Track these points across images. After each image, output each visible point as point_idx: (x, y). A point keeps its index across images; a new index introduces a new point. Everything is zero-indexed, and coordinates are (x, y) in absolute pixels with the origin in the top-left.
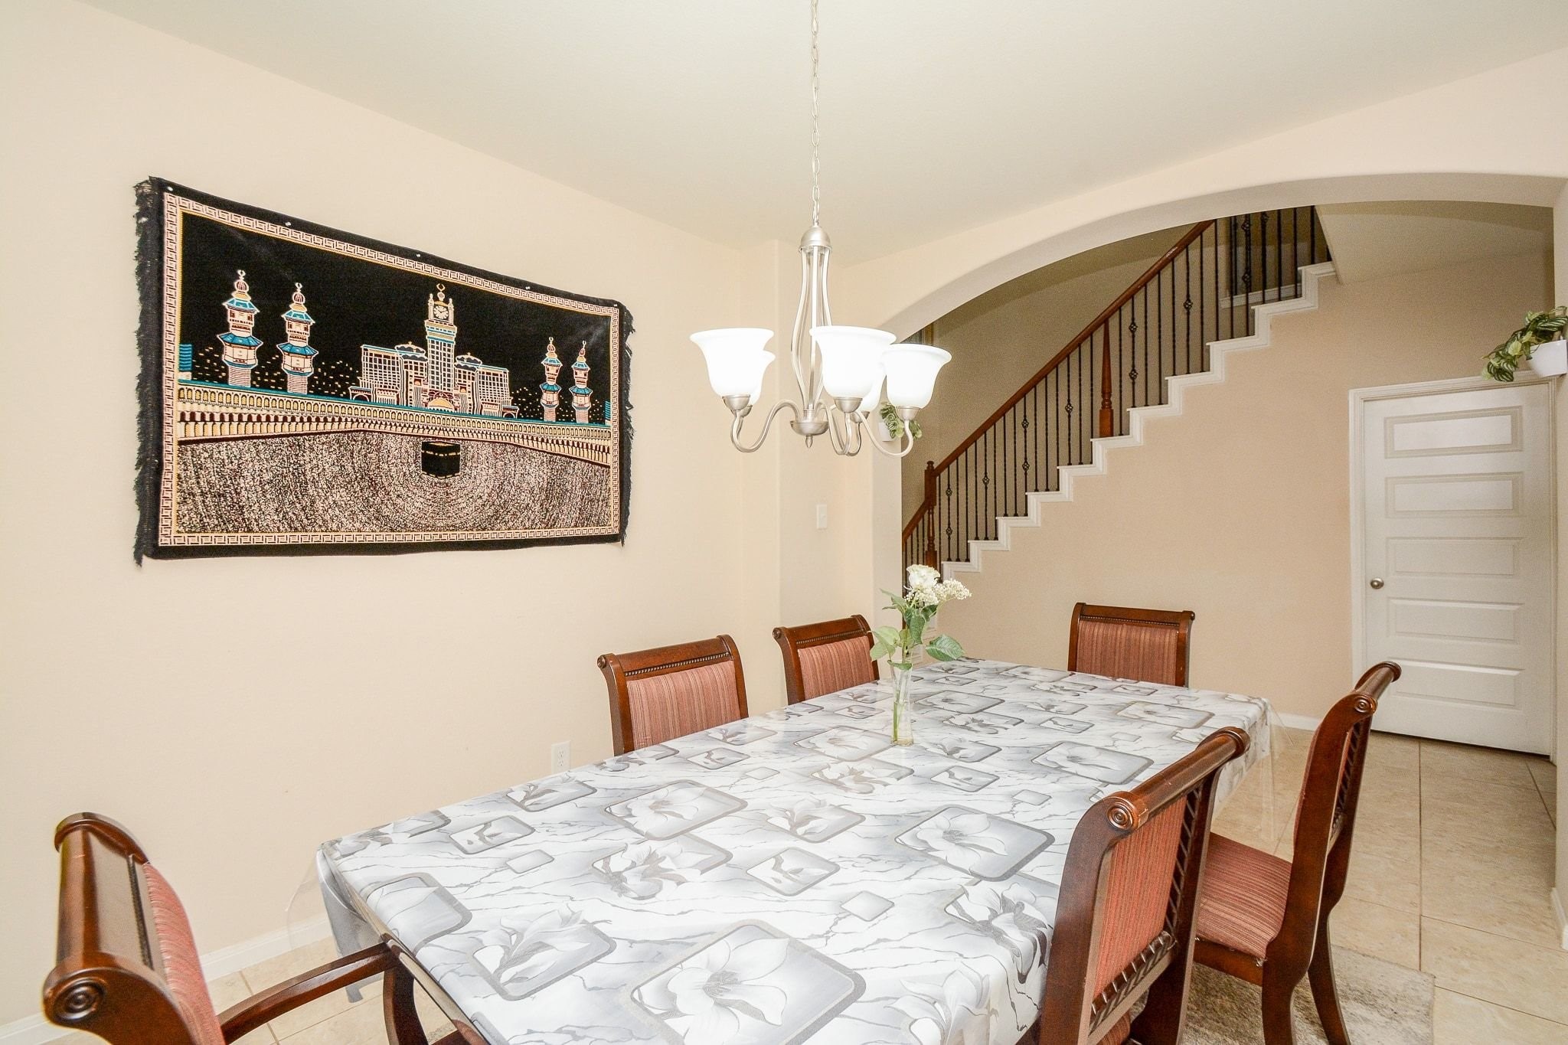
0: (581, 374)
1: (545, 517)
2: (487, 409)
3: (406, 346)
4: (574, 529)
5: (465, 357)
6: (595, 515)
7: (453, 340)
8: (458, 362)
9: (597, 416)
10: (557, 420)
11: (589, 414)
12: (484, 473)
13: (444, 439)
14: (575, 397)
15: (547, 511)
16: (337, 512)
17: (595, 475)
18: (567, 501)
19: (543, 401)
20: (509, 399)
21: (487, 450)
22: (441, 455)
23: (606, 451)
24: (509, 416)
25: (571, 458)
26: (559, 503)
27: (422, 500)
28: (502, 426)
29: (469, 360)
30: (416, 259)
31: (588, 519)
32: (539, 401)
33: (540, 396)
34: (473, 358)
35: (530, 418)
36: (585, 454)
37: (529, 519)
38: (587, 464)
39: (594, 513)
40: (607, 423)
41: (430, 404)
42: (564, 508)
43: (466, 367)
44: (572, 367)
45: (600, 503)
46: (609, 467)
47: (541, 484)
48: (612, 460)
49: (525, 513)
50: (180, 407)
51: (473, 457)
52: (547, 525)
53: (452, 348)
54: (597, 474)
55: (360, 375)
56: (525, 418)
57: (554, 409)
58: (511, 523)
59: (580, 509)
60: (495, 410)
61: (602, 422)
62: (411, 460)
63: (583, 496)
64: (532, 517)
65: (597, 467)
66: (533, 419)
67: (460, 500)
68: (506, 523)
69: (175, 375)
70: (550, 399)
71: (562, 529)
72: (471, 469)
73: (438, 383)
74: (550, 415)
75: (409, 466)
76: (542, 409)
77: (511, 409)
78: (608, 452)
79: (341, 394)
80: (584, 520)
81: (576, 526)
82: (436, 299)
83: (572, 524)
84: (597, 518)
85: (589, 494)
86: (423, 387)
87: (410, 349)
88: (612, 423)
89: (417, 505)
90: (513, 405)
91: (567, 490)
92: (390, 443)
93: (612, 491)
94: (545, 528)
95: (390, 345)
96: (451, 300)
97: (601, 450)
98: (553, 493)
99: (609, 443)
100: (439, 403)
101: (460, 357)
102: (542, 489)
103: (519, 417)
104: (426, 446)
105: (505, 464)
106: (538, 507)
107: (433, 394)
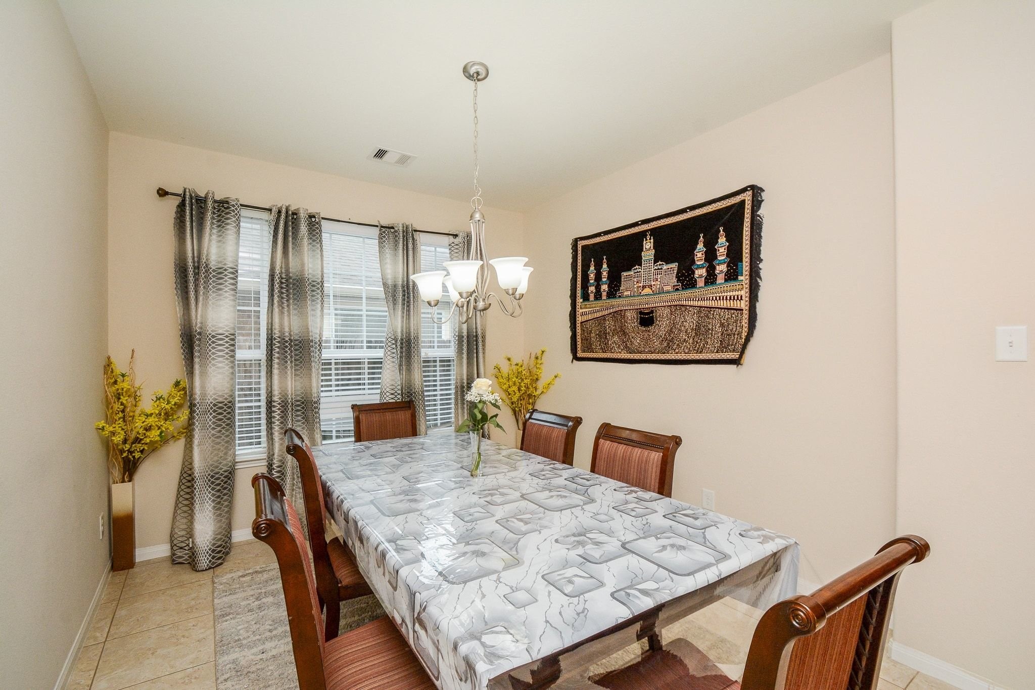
0: (722, 250)
1: (696, 347)
2: (665, 288)
3: (635, 268)
4: (717, 354)
5: (658, 264)
6: (732, 345)
7: (653, 257)
8: (656, 268)
9: (732, 275)
10: (705, 285)
11: (725, 276)
12: (664, 323)
13: (648, 308)
14: (717, 267)
15: (697, 343)
16: (614, 345)
17: (732, 316)
18: (710, 336)
19: (696, 276)
20: (675, 280)
21: (667, 311)
22: (647, 316)
23: (740, 299)
24: (677, 290)
25: (711, 308)
26: (704, 338)
27: (639, 339)
28: (676, 295)
29: (660, 265)
30: (640, 225)
31: (726, 348)
32: (694, 276)
33: (693, 273)
34: (661, 263)
35: (689, 288)
36: (723, 304)
37: (687, 347)
38: (723, 310)
39: (731, 343)
40: (740, 278)
41: (642, 292)
42: (709, 340)
43: (658, 269)
44: (716, 247)
45: (736, 336)
46: (742, 310)
47: (692, 326)
48: (744, 305)
49: (685, 344)
50: (581, 311)
51: (660, 315)
52: (698, 351)
53: (653, 262)
54: (733, 316)
55: (621, 286)
56: (686, 288)
57: (703, 279)
58: (677, 350)
59: (721, 341)
60: (669, 288)
61: (736, 279)
62: (635, 321)
63: (723, 332)
64: (689, 347)
65: (732, 311)
66: (691, 288)
67: (654, 338)
68: (675, 350)
69: (579, 300)
70: (700, 273)
71: (708, 354)
72: (659, 322)
73: (646, 281)
74: (701, 283)
75: (635, 323)
76: (696, 281)
77: (677, 286)
78: (741, 299)
79: (614, 297)
80: (723, 348)
81: (717, 352)
82: (646, 240)
83: (715, 351)
84: (733, 347)
85: (727, 330)
86: (640, 285)
87: (637, 269)
88: (744, 278)
89: (638, 341)
90: (677, 283)
91: (709, 329)
92: (628, 314)
93: (744, 327)
94: (696, 353)
95: (630, 270)
96: (652, 237)
97: (736, 299)
98: (700, 331)
99: (743, 293)
100: (647, 291)
101: (656, 265)
102: (692, 329)
103: (683, 289)
104: (641, 313)
105: (675, 317)
106: (691, 341)
107: (644, 287)
